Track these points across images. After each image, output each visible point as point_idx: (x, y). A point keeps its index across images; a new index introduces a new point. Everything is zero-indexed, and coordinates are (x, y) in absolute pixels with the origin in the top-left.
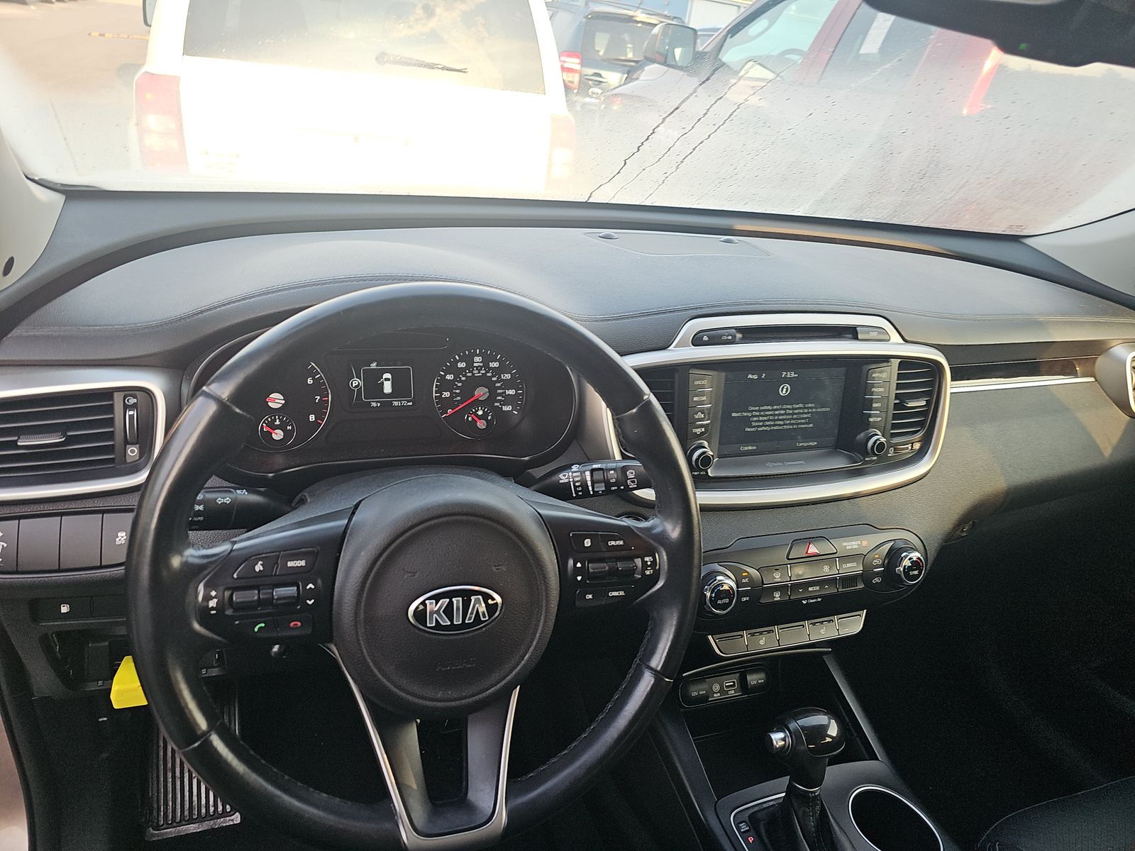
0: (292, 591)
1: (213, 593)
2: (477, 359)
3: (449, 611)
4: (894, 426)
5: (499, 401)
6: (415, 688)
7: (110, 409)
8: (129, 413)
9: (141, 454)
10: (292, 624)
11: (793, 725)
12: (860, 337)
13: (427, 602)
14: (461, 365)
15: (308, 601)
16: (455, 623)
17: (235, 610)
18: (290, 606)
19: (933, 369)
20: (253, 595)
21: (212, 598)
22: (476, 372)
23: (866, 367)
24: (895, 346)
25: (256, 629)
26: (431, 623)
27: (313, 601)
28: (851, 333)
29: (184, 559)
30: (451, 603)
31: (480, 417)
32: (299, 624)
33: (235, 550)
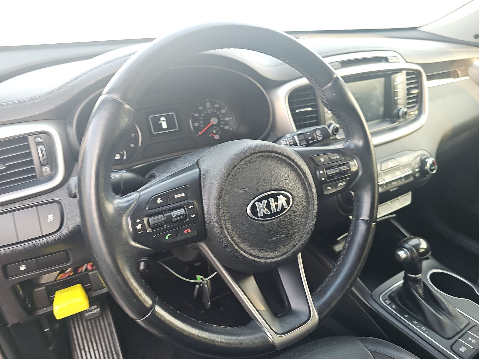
0: (181, 211)
1: (138, 221)
2: (208, 104)
3: (268, 206)
4: (408, 104)
5: (222, 124)
6: (260, 254)
7: (28, 147)
8: (39, 147)
9: (51, 169)
10: (185, 231)
11: (407, 245)
12: (390, 61)
13: (255, 203)
14: (201, 108)
15: (192, 216)
16: (273, 212)
17: (152, 229)
18: (182, 220)
19: (418, 74)
20: (161, 218)
21: (138, 224)
22: (208, 111)
23: (393, 76)
24: (402, 65)
25: (167, 238)
26: (261, 214)
27: (194, 215)
28: (386, 59)
29: (116, 206)
30: (268, 202)
31: (215, 134)
32: (189, 230)
33: (141, 195)
